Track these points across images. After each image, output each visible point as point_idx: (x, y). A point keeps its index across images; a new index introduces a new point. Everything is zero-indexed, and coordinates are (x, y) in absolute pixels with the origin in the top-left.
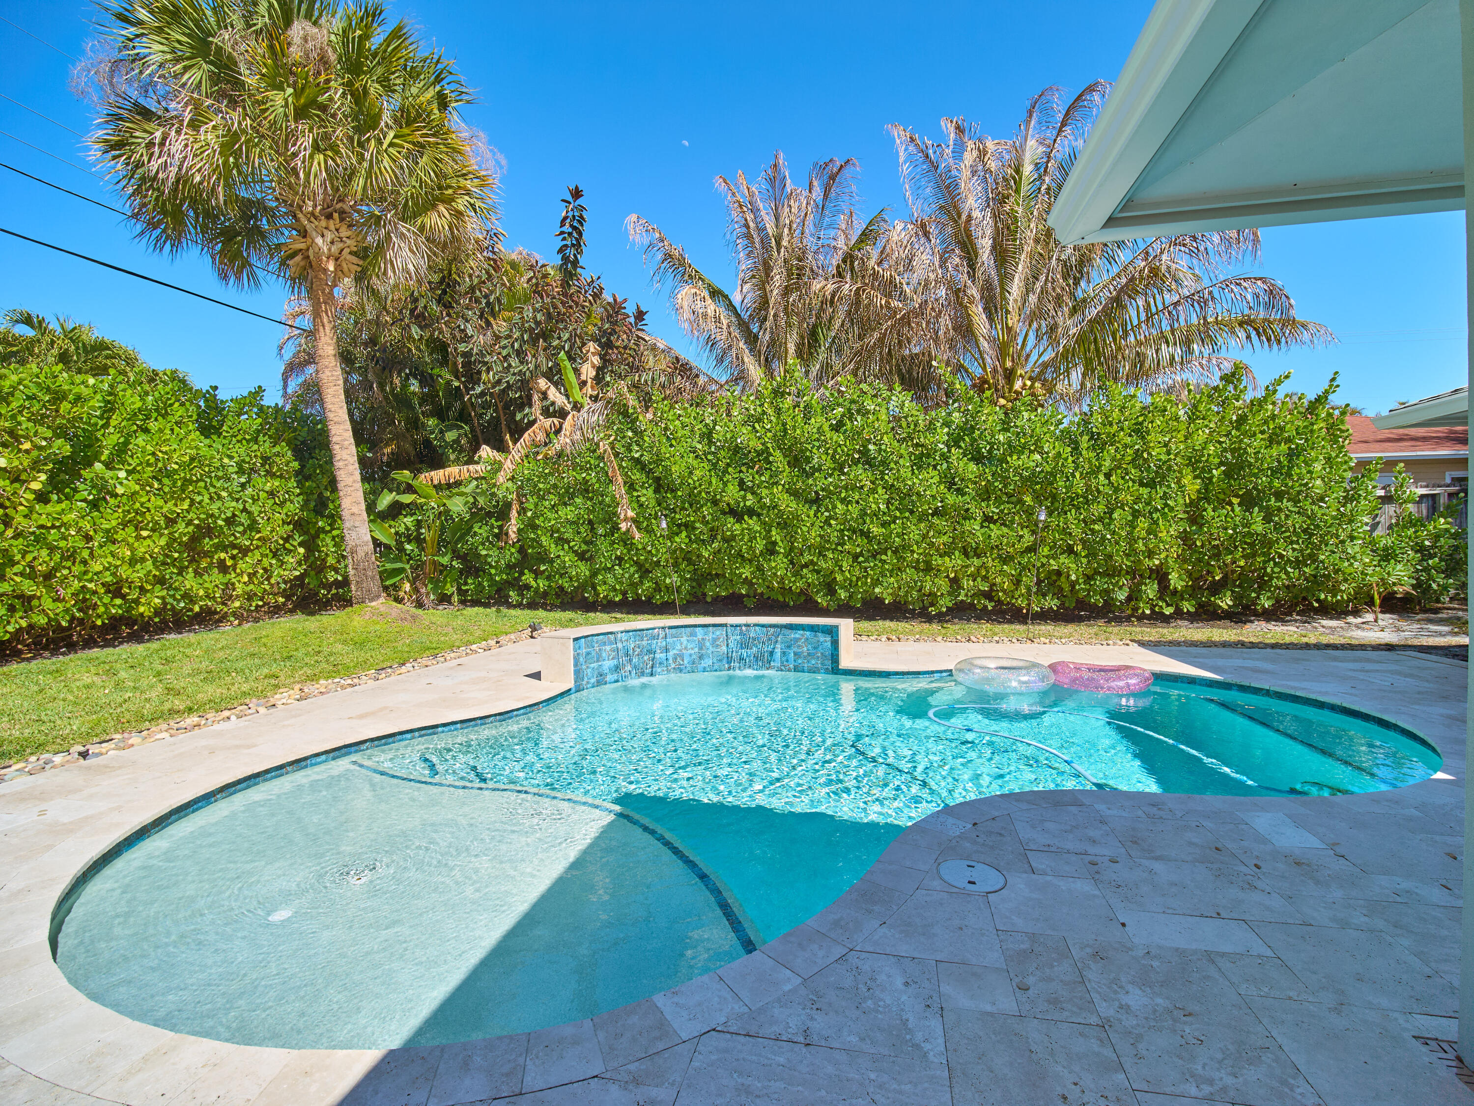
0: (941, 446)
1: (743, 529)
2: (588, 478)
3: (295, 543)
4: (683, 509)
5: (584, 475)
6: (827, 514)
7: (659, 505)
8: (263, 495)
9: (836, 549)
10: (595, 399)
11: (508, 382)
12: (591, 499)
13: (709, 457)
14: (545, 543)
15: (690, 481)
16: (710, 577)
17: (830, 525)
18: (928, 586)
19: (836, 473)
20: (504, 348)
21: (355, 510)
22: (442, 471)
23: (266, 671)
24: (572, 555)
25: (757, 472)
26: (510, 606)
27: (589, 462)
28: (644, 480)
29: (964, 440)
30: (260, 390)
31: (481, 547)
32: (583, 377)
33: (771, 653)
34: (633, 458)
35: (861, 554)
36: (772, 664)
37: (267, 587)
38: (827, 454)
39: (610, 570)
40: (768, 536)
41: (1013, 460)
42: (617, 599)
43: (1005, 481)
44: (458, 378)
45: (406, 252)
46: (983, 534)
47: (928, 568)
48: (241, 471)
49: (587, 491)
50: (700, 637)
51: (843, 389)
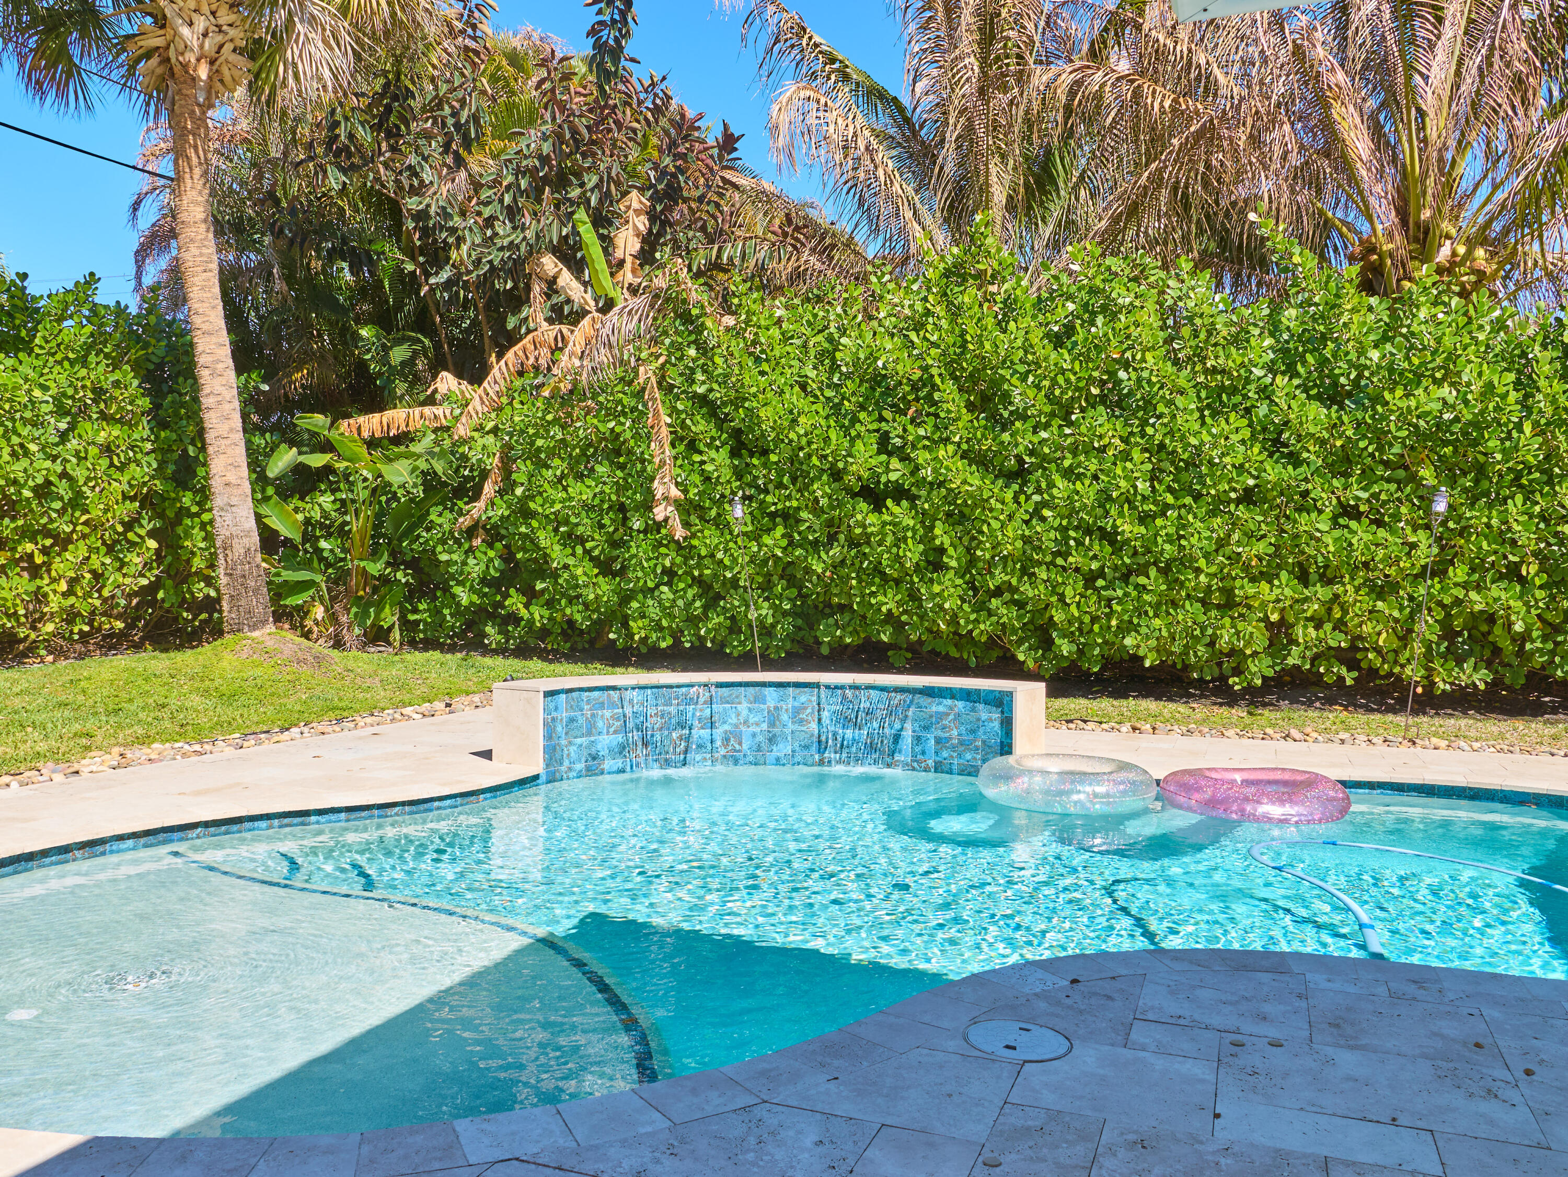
0: (1258, 372)
1: (884, 524)
2: (618, 429)
3: (142, 532)
4: (780, 486)
5: (611, 425)
6: (1037, 498)
7: (739, 478)
8: (93, 451)
9: (1053, 563)
10: (634, 290)
11: (490, 262)
12: (622, 467)
13: (829, 393)
14: (543, 544)
15: (792, 435)
16: (827, 609)
17: (1043, 519)
18: (1225, 638)
19: (1056, 422)
20: (487, 204)
21: (231, 477)
22: (377, 415)
23: (77, 727)
24: (588, 564)
25: (912, 421)
26: (486, 651)
27: (620, 402)
28: (714, 432)
29: (1304, 363)
30: (92, 279)
31: (439, 548)
32: (619, 254)
33: (897, 738)
34: (695, 395)
35: (1101, 574)
36: (897, 757)
37: (97, 603)
38: (1038, 387)
39: (649, 592)
40: (927, 538)
41: (1396, 398)
42: (663, 645)
43: (1381, 438)
44: (413, 259)
45: (318, 50)
46: (1336, 540)
47: (1229, 603)
48: (61, 411)
49: (618, 453)
50: (771, 704)
51: (1075, 267)
